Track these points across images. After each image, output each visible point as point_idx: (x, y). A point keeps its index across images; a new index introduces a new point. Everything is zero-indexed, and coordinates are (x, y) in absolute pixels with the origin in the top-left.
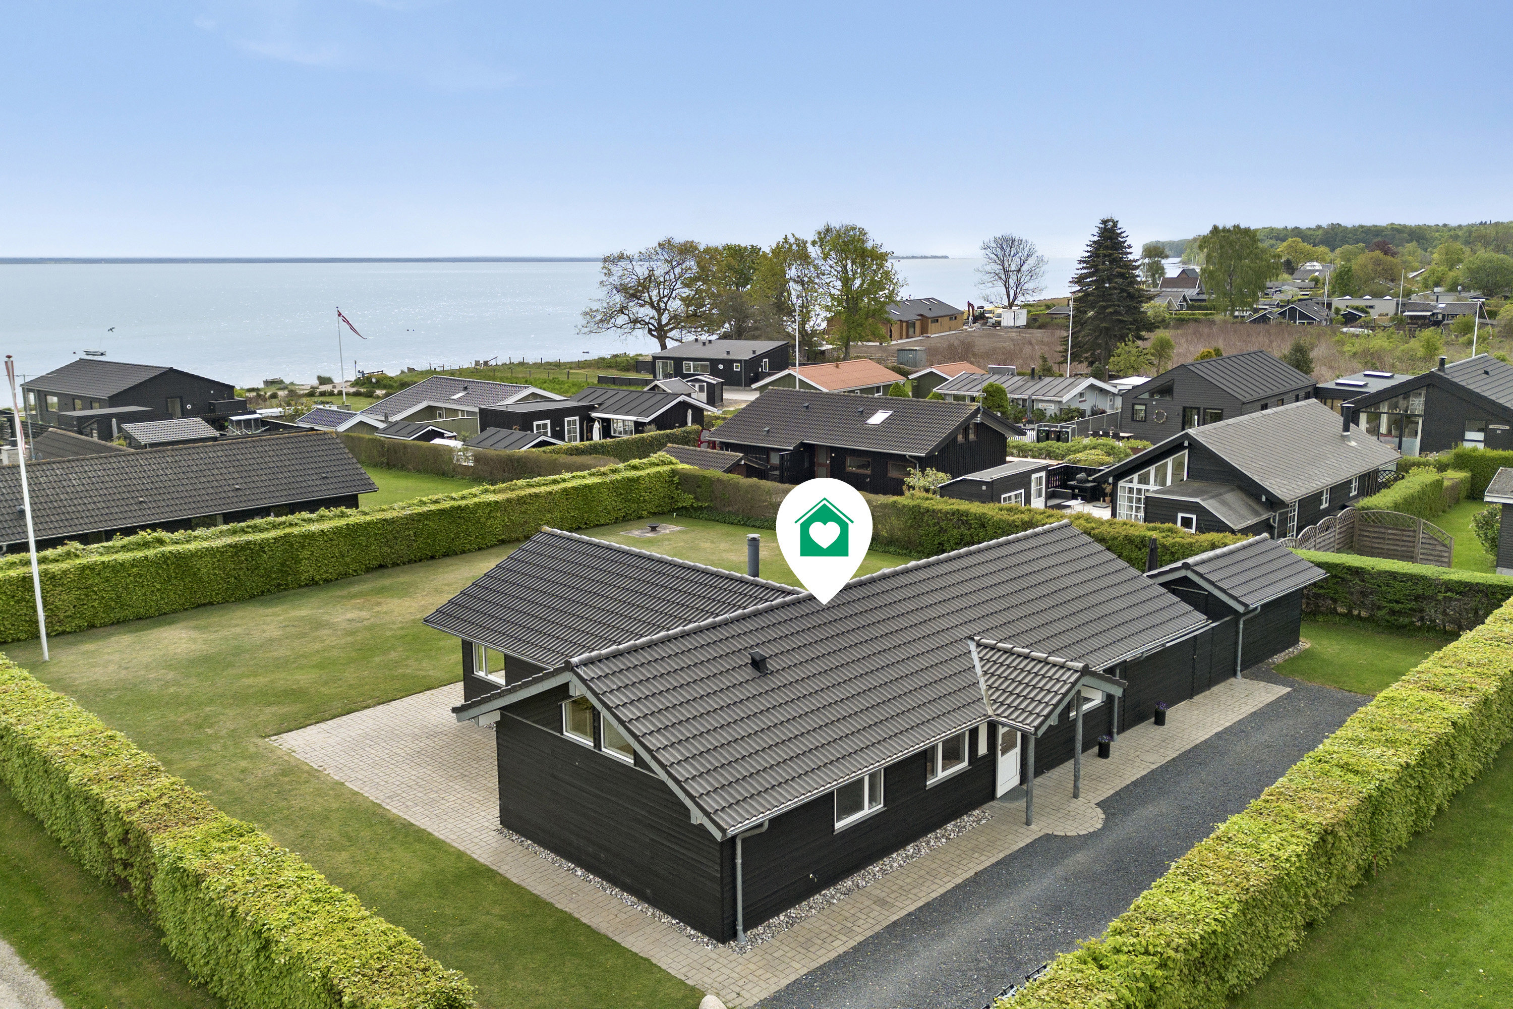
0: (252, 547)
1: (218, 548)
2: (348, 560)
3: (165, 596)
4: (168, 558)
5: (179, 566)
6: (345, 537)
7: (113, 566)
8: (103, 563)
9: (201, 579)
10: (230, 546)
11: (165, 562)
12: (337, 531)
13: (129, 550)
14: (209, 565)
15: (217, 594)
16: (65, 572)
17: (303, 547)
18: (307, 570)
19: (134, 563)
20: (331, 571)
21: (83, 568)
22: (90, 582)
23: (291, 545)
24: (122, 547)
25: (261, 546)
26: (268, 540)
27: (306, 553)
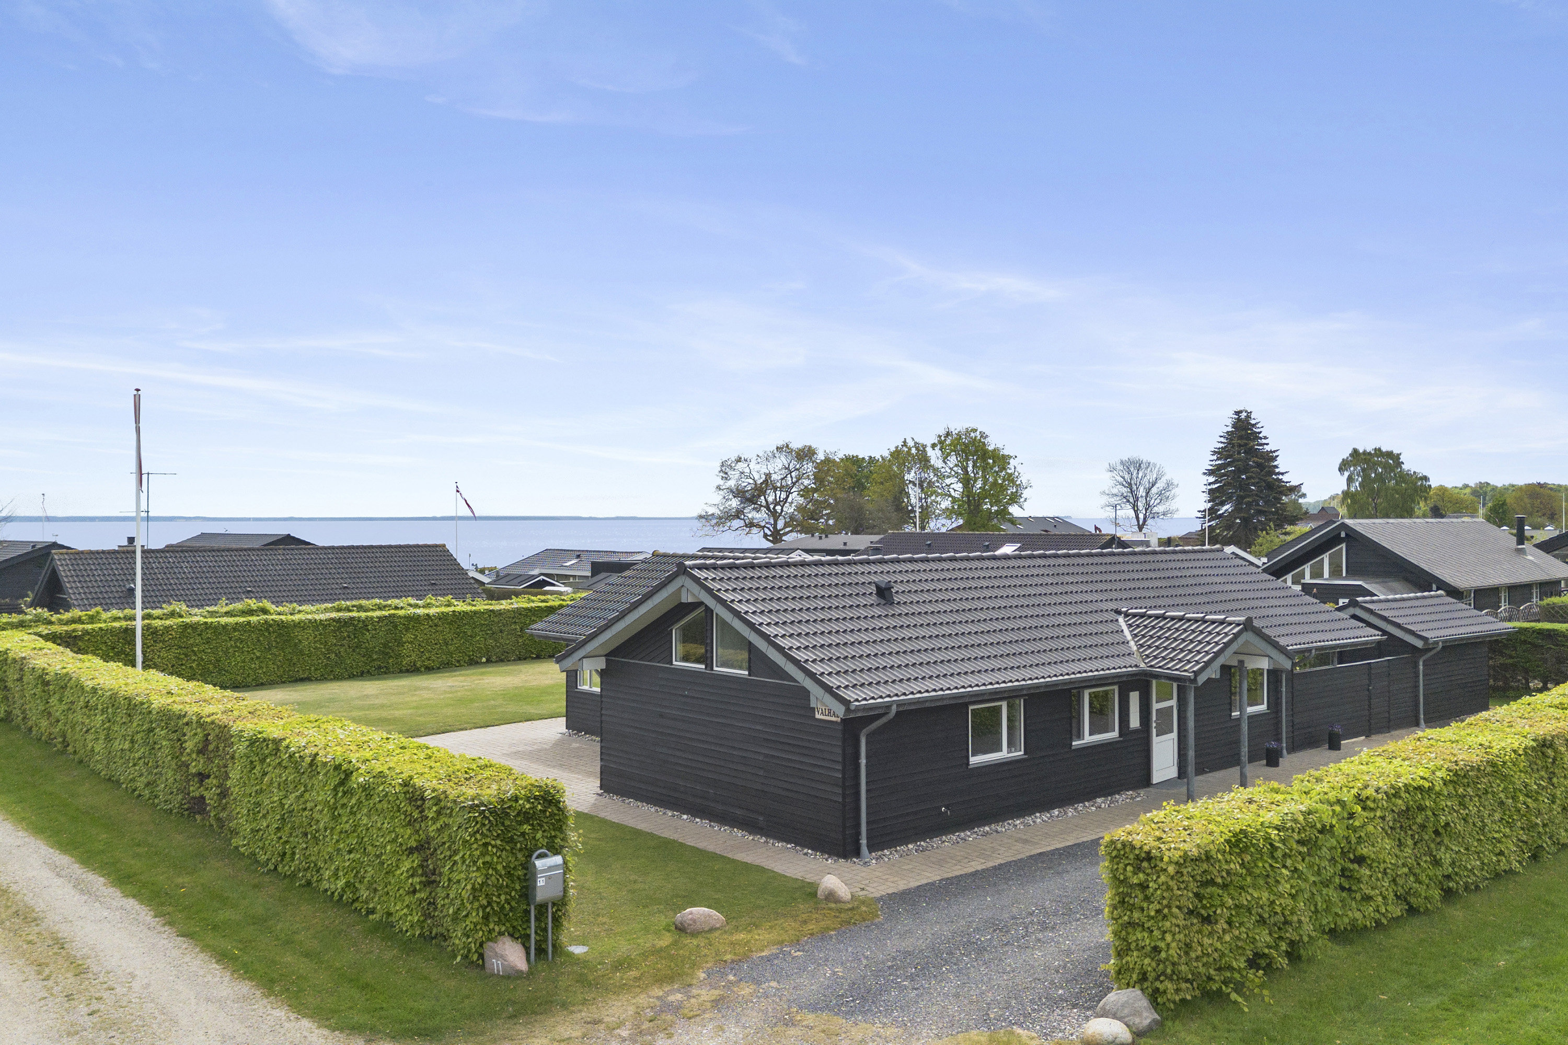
0: (356, 623)
1: (321, 620)
2: (452, 648)
3: (263, 665)
4: (271, 626)
5: (280, 635)
6: (450, 624)
7: (216, 628)
8: (206, 623)
9: (301, 651)
10: (333, 620)
11: (267, 630)
12: (443, 617)
13: (232, 616)
14: (311, 638)
15: (316, 669)
16: (167, 629)
17: (407, 629)
18: (409, 653)
19: (236, 627)
20: (433, 658)
21: (186, 626)
22: (192, 641)
23: (396, 627)
24: (226, 613)
25: (365, 623)
26: (372, 618)
27: (409, 636)
